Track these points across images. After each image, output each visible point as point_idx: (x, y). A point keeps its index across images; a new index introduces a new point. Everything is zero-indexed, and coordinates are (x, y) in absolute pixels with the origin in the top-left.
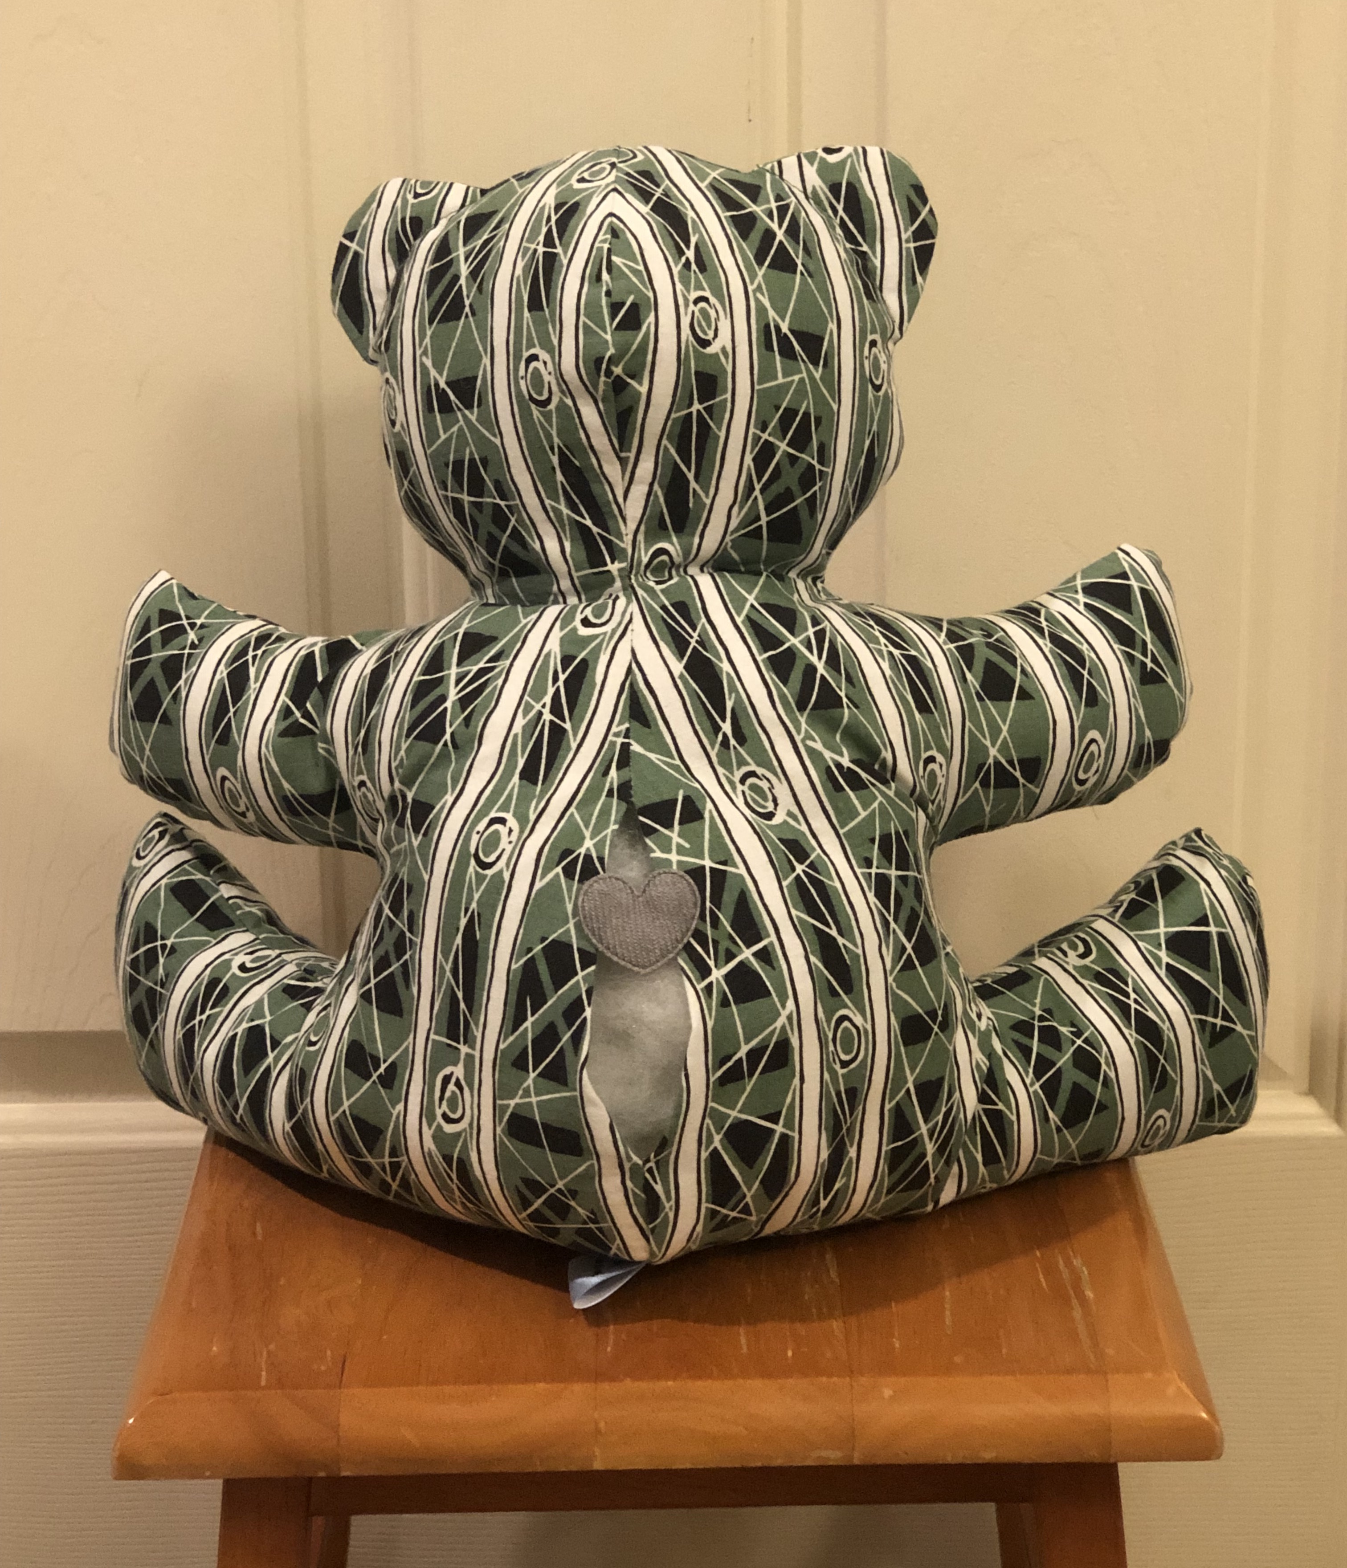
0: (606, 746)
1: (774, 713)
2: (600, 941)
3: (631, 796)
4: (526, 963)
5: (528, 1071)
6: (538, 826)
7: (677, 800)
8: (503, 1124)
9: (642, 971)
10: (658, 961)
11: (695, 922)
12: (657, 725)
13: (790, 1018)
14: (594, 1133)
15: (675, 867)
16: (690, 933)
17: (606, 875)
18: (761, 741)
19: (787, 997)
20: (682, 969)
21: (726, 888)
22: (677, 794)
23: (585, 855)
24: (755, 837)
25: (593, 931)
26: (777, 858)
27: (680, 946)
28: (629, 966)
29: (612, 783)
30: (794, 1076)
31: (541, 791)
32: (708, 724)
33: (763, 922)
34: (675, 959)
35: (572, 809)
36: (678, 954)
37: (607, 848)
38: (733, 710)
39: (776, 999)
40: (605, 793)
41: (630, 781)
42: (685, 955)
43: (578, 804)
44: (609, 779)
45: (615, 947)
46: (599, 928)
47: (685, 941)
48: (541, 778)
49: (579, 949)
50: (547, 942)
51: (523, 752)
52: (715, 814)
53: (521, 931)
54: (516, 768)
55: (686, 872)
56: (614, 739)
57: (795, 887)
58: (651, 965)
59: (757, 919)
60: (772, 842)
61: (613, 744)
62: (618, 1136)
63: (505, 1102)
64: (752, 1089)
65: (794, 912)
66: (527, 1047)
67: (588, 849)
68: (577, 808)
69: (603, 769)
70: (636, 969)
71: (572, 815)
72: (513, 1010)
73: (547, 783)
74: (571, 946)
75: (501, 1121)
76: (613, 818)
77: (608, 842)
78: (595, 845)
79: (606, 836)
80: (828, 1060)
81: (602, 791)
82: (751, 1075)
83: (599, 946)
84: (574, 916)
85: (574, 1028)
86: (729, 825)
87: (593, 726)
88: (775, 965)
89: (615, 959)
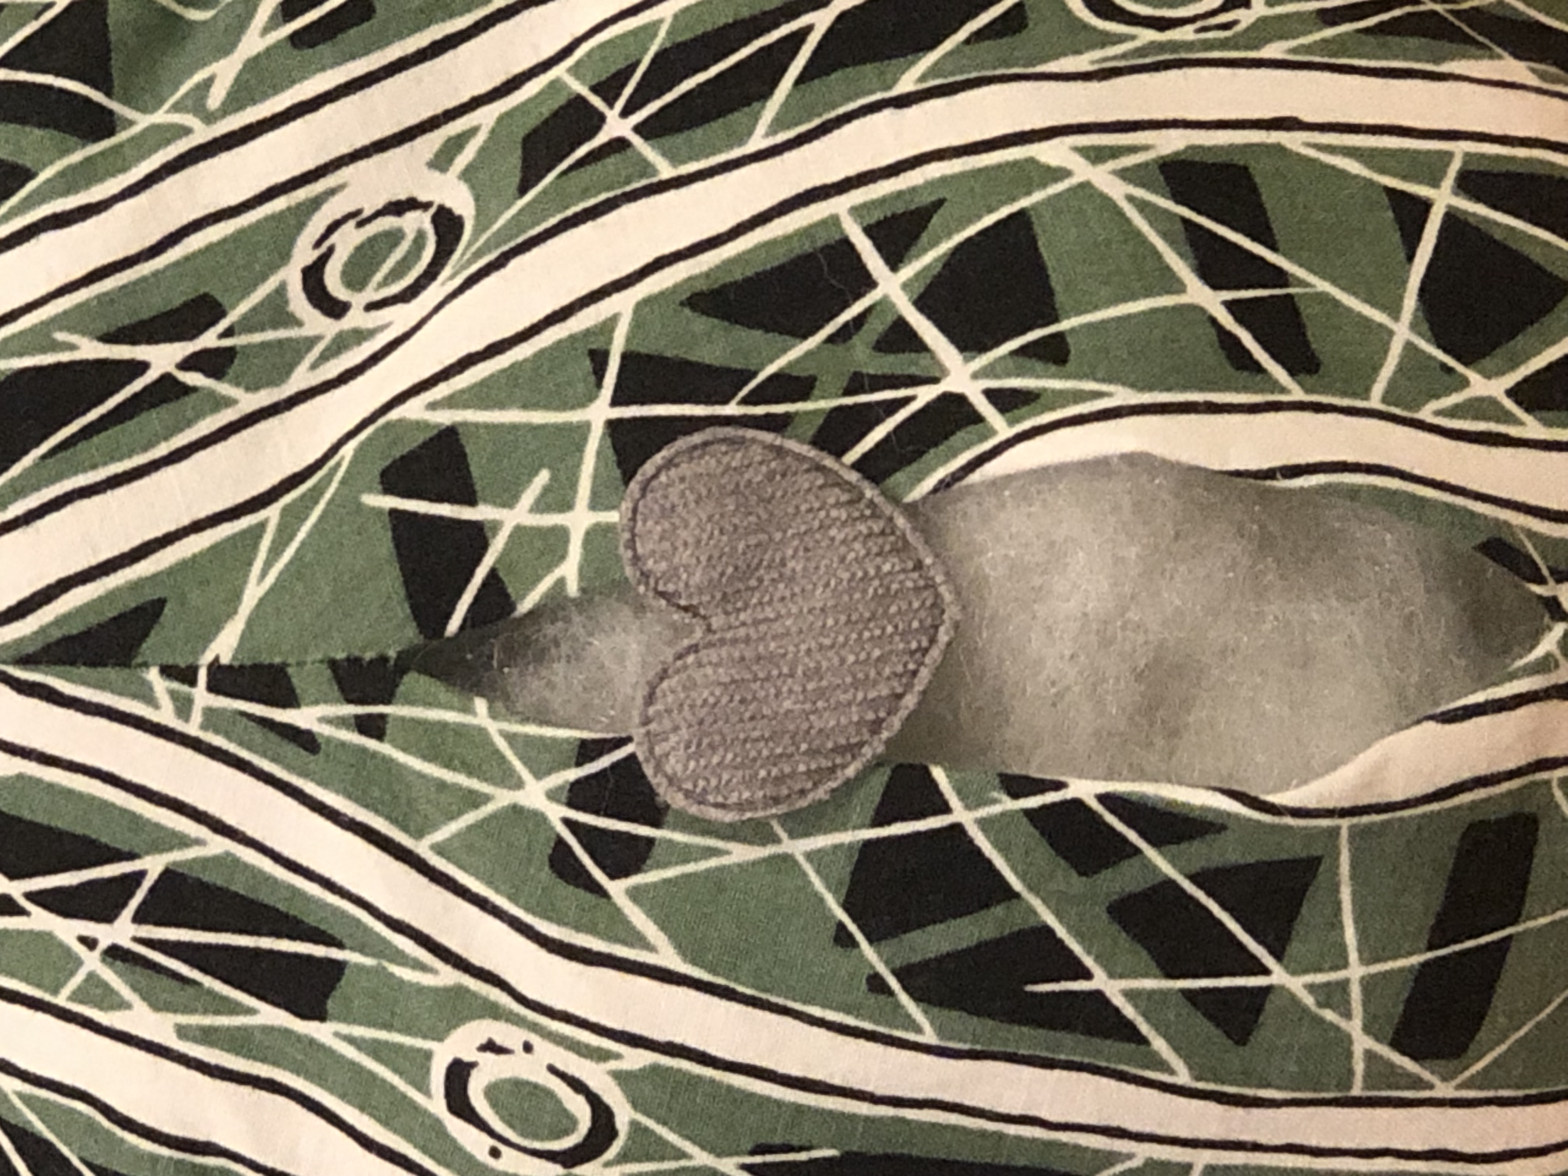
0: (218, 741)
1: (119, 208)
2: (852, 749)
3: (383, 659)
4: (917, 997)
5: (1267, 990)
6: (476, 960)
7: (394, 513)
8: (1426, 1075)
9: (952, 612)
10: (919, 565)
11: (792, 445)
12: (154, 578)
13: (1096, 156)
14: (1466, 775)
15: (612, 517)
16: (829, 462)
17: (638, 733)
18: (209, 248)
19: (1031, 161)
20: (945, 485)
21: (681, 353)
22: (378, 512)
23: (571, 804)
24: (514, 263)
25: (818, 776)
26: (585, 194)
27: (870, 492)
28: (935, 653)
29: (340, 722)
30: (1279, 149)
31: (362, 950)
32: (153, 418)
33: (787, 238)
34: (912, 511)
35: (422, 848)
36: (895, 500)
37: (548, 732)
38: (108, 338)
39: (1038, 196)
40: (372, 744)
41: (333, 664)
42: (899, 477)
43: (405, 829)
44: (325, 730)
45: (873, 704)
46: (813, 753)
47: (854, 477)
48: (319, 951)
49: (879, 821)
50: (852, 927)
51: (236, 1009)
52: (442, 390)
53: (816, 1011)
54: (287, 1033)
55: (628, 477)
56: (197, 716)
57: (679, 139)
58: (931, 585)
59: (780, 257)
60: (533, 212)
61: (212, 719)
62: (1479, 697)
63: (1359, 1067)
64: (1324, 277)
65: (757, 142)
66: (1188, 994)
67: (552, 795)
68: (419, 835)
69: (290, 750)
70: (943, 637)
71: (439, 849)
72: (1067, 1038)
73: (336, 932)
74: (868, 844)
75: (1418, 1083)
76: (451, 716)
77: (532, 729)
78: (539, 774)
79: (510, 738)
80: (1223, 44)
81: (364, 750)
82: (1280, 277)
83: (867, 751)
84: (767, 837)
85: (1132, 836)
86: (478, 346)
87: (154, 785)
88: (927, 199)
89: (910, 701)
